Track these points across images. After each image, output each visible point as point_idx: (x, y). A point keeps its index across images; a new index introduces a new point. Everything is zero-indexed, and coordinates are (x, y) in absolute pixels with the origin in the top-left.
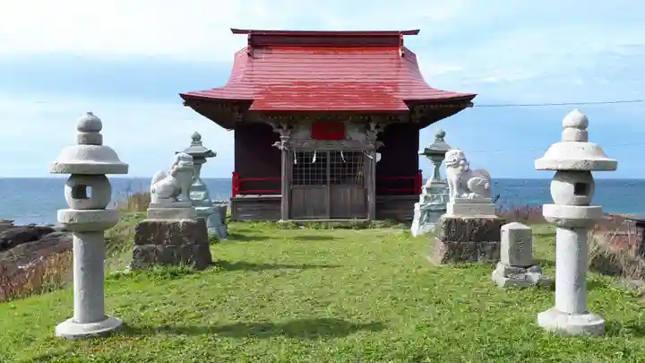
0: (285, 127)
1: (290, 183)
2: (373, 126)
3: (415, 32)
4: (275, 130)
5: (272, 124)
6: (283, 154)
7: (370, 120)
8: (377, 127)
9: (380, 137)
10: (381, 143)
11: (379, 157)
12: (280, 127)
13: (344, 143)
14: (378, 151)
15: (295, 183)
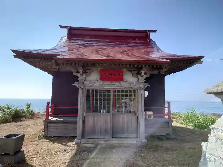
0: (81, 71)
1: (83, 112)
2: (143, 72)
3: (155, 31)
4: (75, 74)
5: (72, 70)
6: (80, 92)
7: (141, 68)
8: (145, 74)
9: (147, 80)
10: (147, 85)
11: (146, 94)
12: (78, 72)
13: (122, 83)
14: (146, 90)
15: (88, 111)
